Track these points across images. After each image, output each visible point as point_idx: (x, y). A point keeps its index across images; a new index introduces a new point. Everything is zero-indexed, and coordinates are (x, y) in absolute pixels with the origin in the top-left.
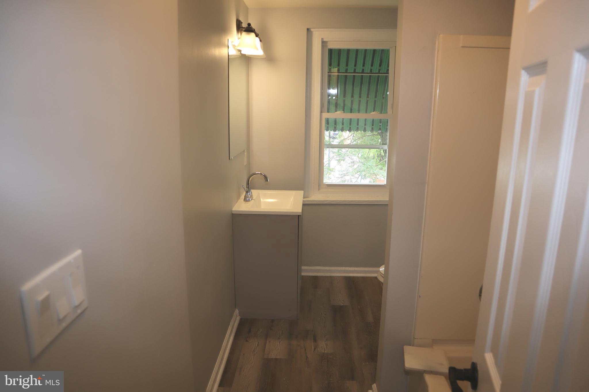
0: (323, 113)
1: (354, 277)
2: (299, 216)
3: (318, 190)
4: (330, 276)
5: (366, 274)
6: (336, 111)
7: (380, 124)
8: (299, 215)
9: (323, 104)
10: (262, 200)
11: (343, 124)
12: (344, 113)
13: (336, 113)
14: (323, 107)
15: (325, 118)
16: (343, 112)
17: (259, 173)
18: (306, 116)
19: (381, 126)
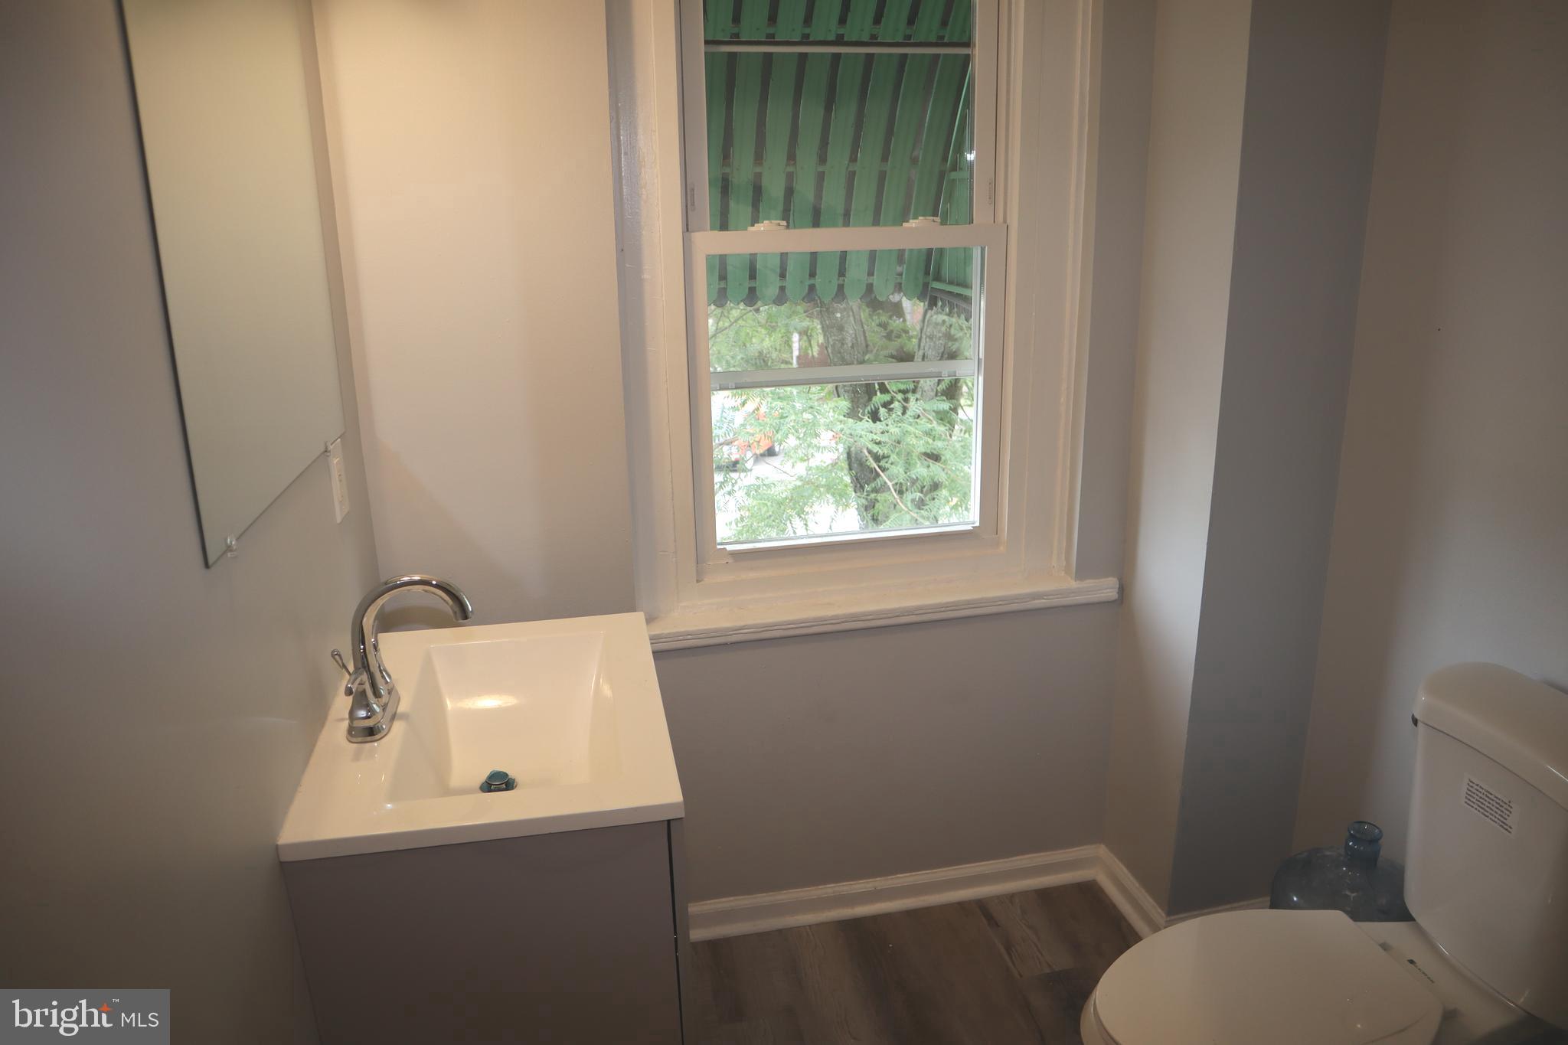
0: (693, 232)
1: (875, 919)
2: (672, 823)
3: (698, 581)
4: (780, 931)
5: (922, 898)
6: (755, 220)
7: (899, 269)
8: (669, 821)
9: (693, 190)
10: (449, 704)
11: (783, 276)
12: (788, 227)
13: (751, 229)
14: (693, 204)
15: (709, 258)
16: (784, 223)
17: (417, 578)
18: (621, 251)
19: (901, 274)
